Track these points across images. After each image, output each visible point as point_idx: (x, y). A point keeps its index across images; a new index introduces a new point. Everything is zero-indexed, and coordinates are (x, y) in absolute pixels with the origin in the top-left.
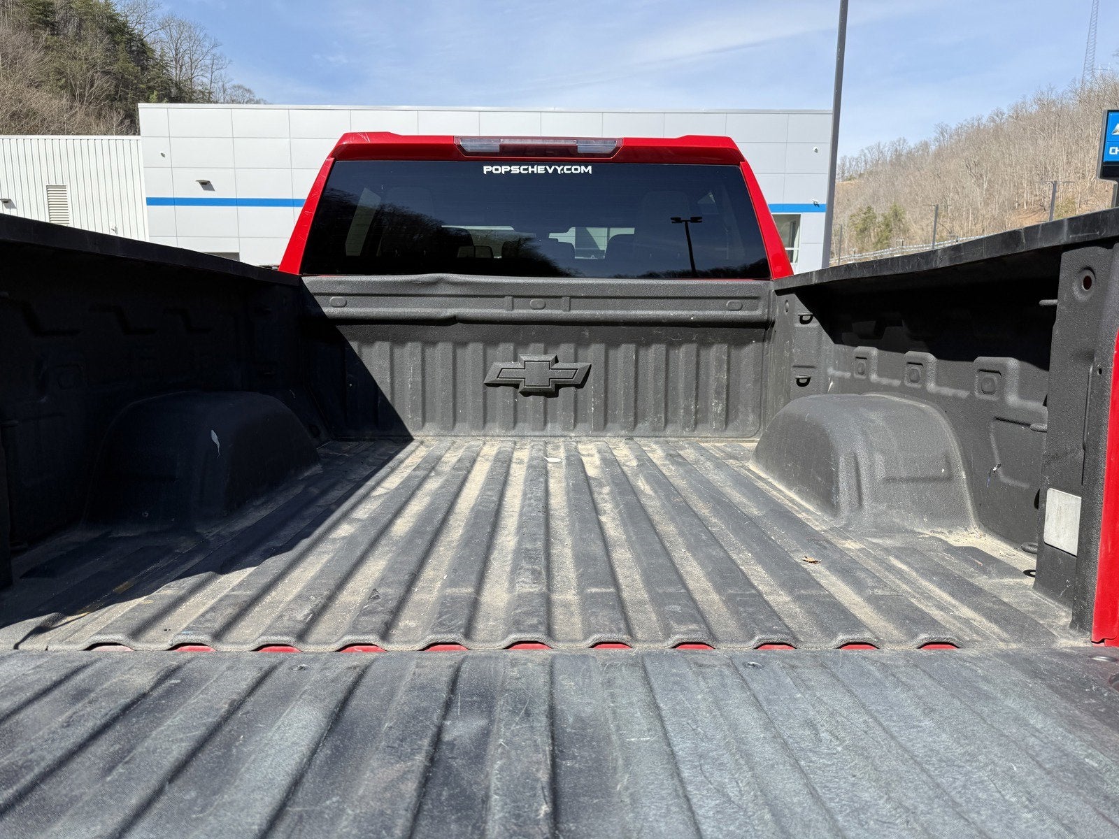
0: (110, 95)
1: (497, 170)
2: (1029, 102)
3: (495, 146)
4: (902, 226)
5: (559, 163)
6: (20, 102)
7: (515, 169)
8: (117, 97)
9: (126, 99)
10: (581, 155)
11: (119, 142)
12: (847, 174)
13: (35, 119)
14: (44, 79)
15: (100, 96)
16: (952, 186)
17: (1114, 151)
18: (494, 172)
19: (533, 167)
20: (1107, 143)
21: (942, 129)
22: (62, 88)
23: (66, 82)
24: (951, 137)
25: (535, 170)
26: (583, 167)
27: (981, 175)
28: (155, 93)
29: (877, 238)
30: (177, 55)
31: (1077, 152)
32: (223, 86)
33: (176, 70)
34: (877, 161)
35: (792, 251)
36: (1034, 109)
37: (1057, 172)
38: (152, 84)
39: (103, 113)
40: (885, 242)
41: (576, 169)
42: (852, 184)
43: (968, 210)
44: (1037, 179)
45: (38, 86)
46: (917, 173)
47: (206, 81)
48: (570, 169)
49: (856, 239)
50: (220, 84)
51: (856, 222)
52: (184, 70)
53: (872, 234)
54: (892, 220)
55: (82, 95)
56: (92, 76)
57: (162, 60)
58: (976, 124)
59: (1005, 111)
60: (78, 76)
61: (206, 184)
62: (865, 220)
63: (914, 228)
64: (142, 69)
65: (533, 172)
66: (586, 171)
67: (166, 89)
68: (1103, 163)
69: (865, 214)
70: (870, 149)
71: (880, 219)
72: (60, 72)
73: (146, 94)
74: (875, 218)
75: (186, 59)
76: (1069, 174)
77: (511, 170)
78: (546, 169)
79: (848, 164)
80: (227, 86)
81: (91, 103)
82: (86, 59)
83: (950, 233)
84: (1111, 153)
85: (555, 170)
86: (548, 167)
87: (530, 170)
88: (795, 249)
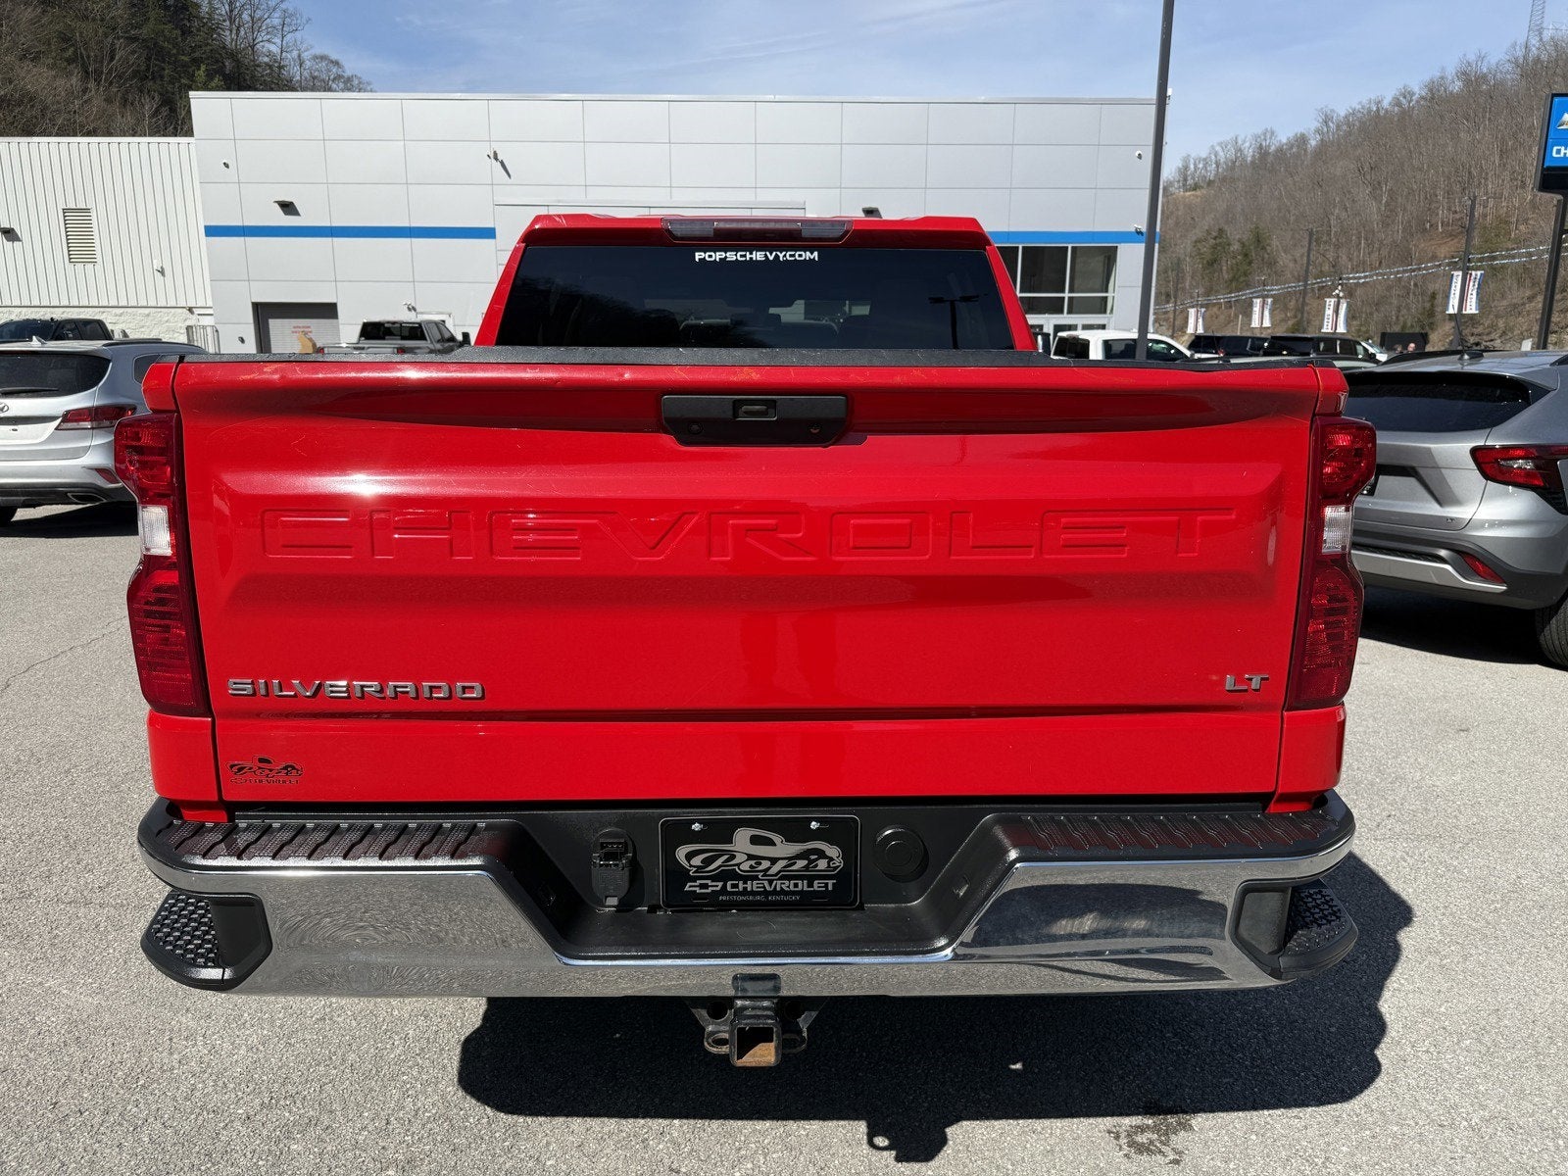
0: (138, 71)
1: (710, 256)
2: (1450, 78)
3: (708, 230)
4: (1266, 256)
5: (781, 249)
6: (10, 83)
7: (731, 256)
8: (149, 75)
9: (162, 77)
10: (806, 240)
11: (164, 147)
12: (1190, 182)
13: (32, 106)
14: (43, 48)
15: (124, 73)
16: (1337, 199)
17: (1558, 152)
18: (707, 259)
19: (751, 254)
20: (1550, 141)
21: (1326, 116)
22: (69, 61)
23: (75, 51)
24: (1338, 127)
25: (754, 256)
26: (808, 253)
27: (1379, 183)
28: (203, 67)
29: (1231, 276)
30: (231, 11)
31: (1516, 150)
32: (299, 56)
33: (231, 34)
34: (1234, 163)
35: (1106, 297)
36: (1457, 86)
37: (1486, 179)
38: (196, 55)
39: (130, 98)
40: (1242, 279)
41: (800, 256)
42: (1197, 197)
43: (1360, 233)
44: (1457, 188)
45: (35, 58)
46: (1290, 181)
47: (274, 49)
48: (793, 256)
49: (1202, 275)
50: (295, 54)
51: (1202, 251)
52: (242, 33)
53: (1224, 268)
54: (1252, 247)
55: (98, 73)
56: (113, 44)
57: (210, 19)
58: (1375, 109)
59: (1416, 90)
60: (92, 44)
61: (288, 207)
62: (1214, 247)
63: (1284, 260)
64: (183, 33)
65: (751, 258)
66: (812, 257)
67: (217, 61)
68: (1543, 169)
69: (1215, 238)
70: (1224, 145)
71: (1236, 247)
72: (65, 39)
73: (190, 70)
74: (1229, 245)
75: (246, 16)
76: (1503, 181)
77: (726, 257)
78: (766, 256)
79: (1192, 167)
80: (305, 55)
81: (111, 83)
82: (102, 20)
83: (1333, 266)
84: (1554, 155)
85: (777, 256)
86: (768, 253)
87: (748, 256)
88: (1109, 295)
